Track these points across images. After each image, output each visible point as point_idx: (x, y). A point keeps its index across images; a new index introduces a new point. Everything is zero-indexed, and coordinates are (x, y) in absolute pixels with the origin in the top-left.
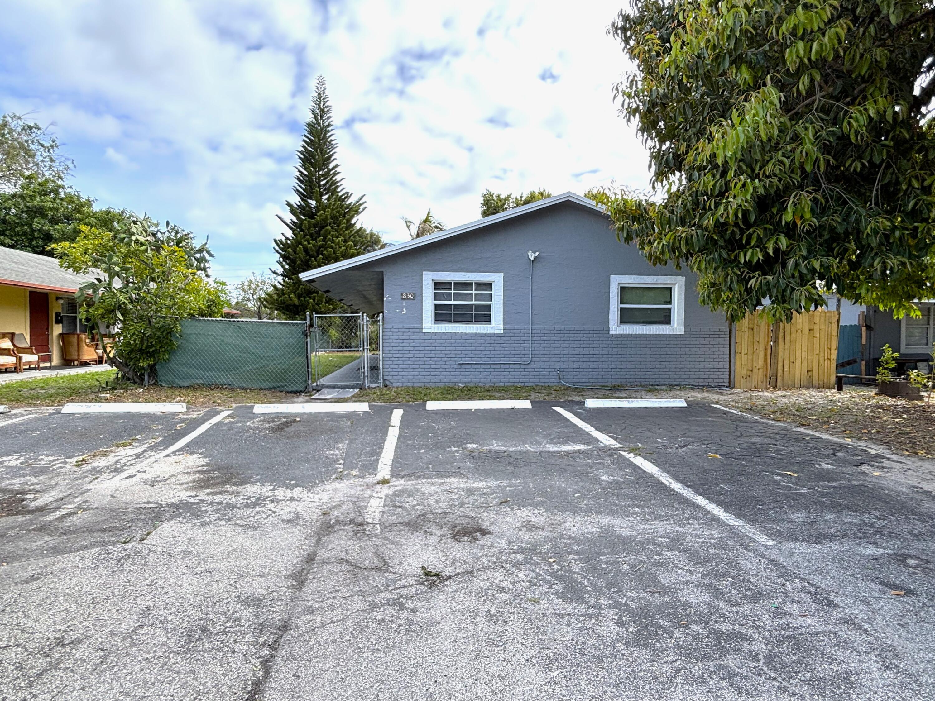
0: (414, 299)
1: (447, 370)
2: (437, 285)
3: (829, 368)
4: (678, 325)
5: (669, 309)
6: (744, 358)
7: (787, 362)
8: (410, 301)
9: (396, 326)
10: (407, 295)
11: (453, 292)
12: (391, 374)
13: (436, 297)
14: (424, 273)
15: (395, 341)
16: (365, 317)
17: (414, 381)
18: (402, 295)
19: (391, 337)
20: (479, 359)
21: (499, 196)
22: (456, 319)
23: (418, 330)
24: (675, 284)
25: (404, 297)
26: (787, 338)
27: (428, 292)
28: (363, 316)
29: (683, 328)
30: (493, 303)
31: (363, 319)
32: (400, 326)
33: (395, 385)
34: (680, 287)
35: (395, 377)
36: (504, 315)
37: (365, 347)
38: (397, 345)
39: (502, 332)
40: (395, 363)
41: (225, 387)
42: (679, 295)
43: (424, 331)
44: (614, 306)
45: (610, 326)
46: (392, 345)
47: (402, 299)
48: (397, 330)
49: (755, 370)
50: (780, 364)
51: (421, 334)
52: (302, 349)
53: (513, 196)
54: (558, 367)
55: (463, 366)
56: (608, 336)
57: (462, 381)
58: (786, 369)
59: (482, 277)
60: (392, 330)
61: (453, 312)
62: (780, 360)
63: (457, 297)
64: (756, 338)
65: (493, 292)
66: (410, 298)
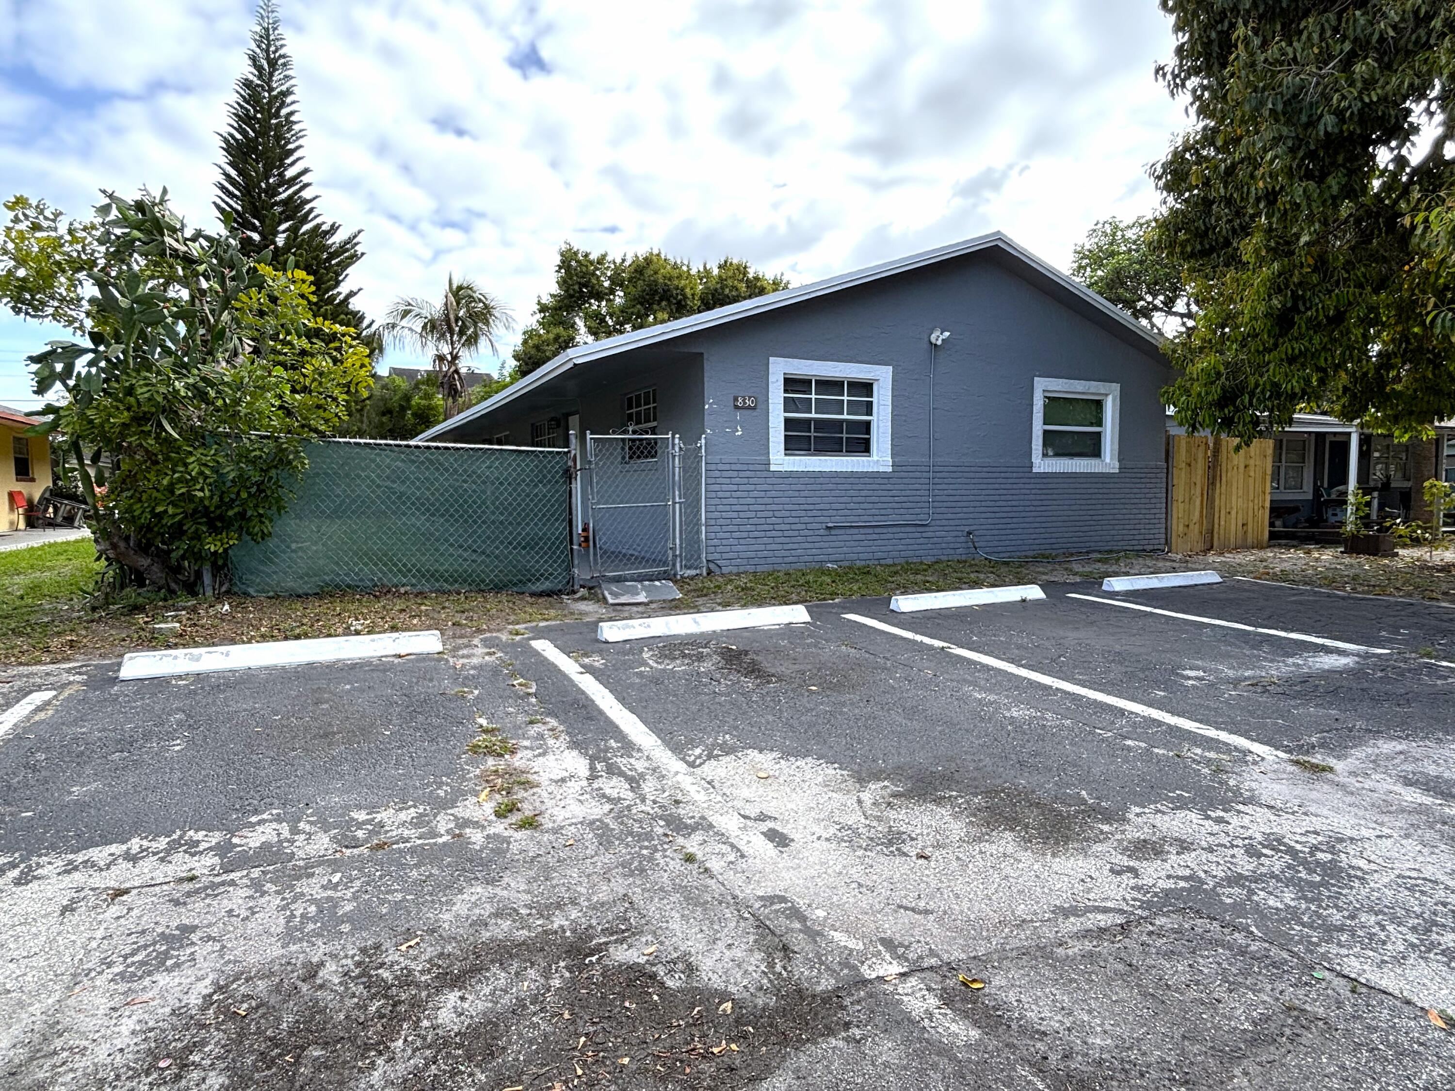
0: (754, 408)
1: (809, 539)
2: (792, 383)
3: (1263, 518)
4: (1111, 459)
5: (1099, 434)
6: (1181, 506)
7: (1223, 512)
8: (750, 412)
9: (726, 458)
10: (744, 401)
11: (813, 396)
12: (718, 549)
13: (789, 405)
14: (771, 359)
15: (725, 487)
16: (677, 441)
17: (756, 561)
18: (736, 399)
19: (719, 481)
20: (857, 519)
21: (586, 255)
22: (819, 447)
23: (763, 467)
24: (1107, 395)
25: (739, 403)
26: (1224, 479)
27: (777, 395)
28: (673, 438)
29: (1117, 465)
30: (874, 418)
31: (673, 445)
32: (733, 458)
33: (725, 570)
34: (1114, 400)
35: (725, 556)
36: (892, 440)
37: (677, 500)
38: (728, 494)
39: (890, 469)
40: (725, 528)
41: (402, 590)
42: (1113, 411)
43: (773, 468)
44: (1038, 427)
45: (1033, 460)
46: (720, 494)
47: (737, 407)
48: (727, 467)
49: (1191, 526)
50: (1217, 516)
51: (765, 474)
52: (560, 505)
53: (609, 258)
54: (967, 529)
55: (833, 532)
56: (1030, 475)
57: (832, 558)
58: (1222, 523)
59: (861, 372)
60: (720, 467)
61: (813, 434)
62: (1217, 509)
63: (822, 406)
64: (1193, 480)
65: (875, 400)
66: (749, 408)
